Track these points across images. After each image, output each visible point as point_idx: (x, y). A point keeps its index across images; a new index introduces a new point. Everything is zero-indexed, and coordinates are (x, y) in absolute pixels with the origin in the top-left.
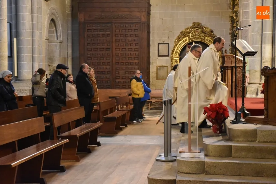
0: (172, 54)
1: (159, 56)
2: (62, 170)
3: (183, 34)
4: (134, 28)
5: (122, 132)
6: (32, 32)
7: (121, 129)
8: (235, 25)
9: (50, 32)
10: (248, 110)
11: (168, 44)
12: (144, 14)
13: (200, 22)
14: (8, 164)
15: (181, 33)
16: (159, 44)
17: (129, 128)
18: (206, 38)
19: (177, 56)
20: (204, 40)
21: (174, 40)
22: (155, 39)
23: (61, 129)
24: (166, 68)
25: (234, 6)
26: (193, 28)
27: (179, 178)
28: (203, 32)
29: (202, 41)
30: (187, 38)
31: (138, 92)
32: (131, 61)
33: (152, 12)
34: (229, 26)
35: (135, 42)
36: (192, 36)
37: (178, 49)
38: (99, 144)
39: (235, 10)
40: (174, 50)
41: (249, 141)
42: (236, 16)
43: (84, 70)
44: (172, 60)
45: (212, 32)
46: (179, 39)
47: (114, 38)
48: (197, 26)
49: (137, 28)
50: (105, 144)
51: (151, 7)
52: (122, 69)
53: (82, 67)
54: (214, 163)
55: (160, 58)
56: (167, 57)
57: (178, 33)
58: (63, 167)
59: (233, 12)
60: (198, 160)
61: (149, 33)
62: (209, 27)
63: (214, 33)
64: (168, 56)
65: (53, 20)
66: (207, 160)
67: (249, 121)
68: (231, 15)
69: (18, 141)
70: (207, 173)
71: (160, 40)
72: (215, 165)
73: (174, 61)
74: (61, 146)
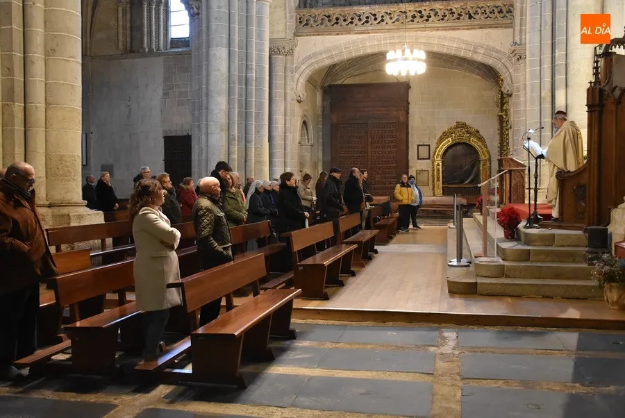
0: (433, 157)
1: (418, 159)
2: (353, 274)
3: (445, 135)
4: (392, 129)
5: (393, 241)
6: (285, 136)
7: (391, 238)
8: (504, 124)
9: (302, 135)
10: (540, 215)
11: (429, 145)
12: (403, 112)
13: (464, 120)
14: (322, 263)
15: (443, 133)
16: (418, 146)
17: (398, 237)
18: (472, 139)
19: (439, 159)
20: (470, 141)
21: (436, 141)
22: (414, 140)
23: (348, 233)
24: (426, 172)
25: (502, 104)
26: (457, 127)
27: (480, 280)
28: (468, 132)
29: (467, 142)
30: (450, 139)
31: (401, 198)
32: (389, 165)
33: (410, 111)
34: (497, 126)
35: (393, 144)
36: (455, 137)
37: (439, 151)
38: (376, 252)
39: (504, 108)
40: (436, 152)
41: (546, 245)
42: (506, 115)
43: (353, 174)
44: (433, 163)
45: (478, 132)
46: (441, 140)
47: (370, 140)
48: (461, 126)
49: (394, 129)
50: (382, 253)
51: (410, 105)
52: (378, 174)
53: (352, 172)
54: (515, 266)
55: (419, 161)
56: (428, 160)
57: (439, 134)
58: (353, 271)
59: (502, 110)
60: (497, 264)
61: (407, 133)
62: (474, 126)
63: (481, 133)
64: (429, 158)
65: (304, 123)
66: (506, 263)
67: (542, 226)
68: (500, 114)
69: (317, 244)
70: (507, 276)
71: (420, 141)
72: (514, 268)
73: (436, 164)
74: (351, 252)
